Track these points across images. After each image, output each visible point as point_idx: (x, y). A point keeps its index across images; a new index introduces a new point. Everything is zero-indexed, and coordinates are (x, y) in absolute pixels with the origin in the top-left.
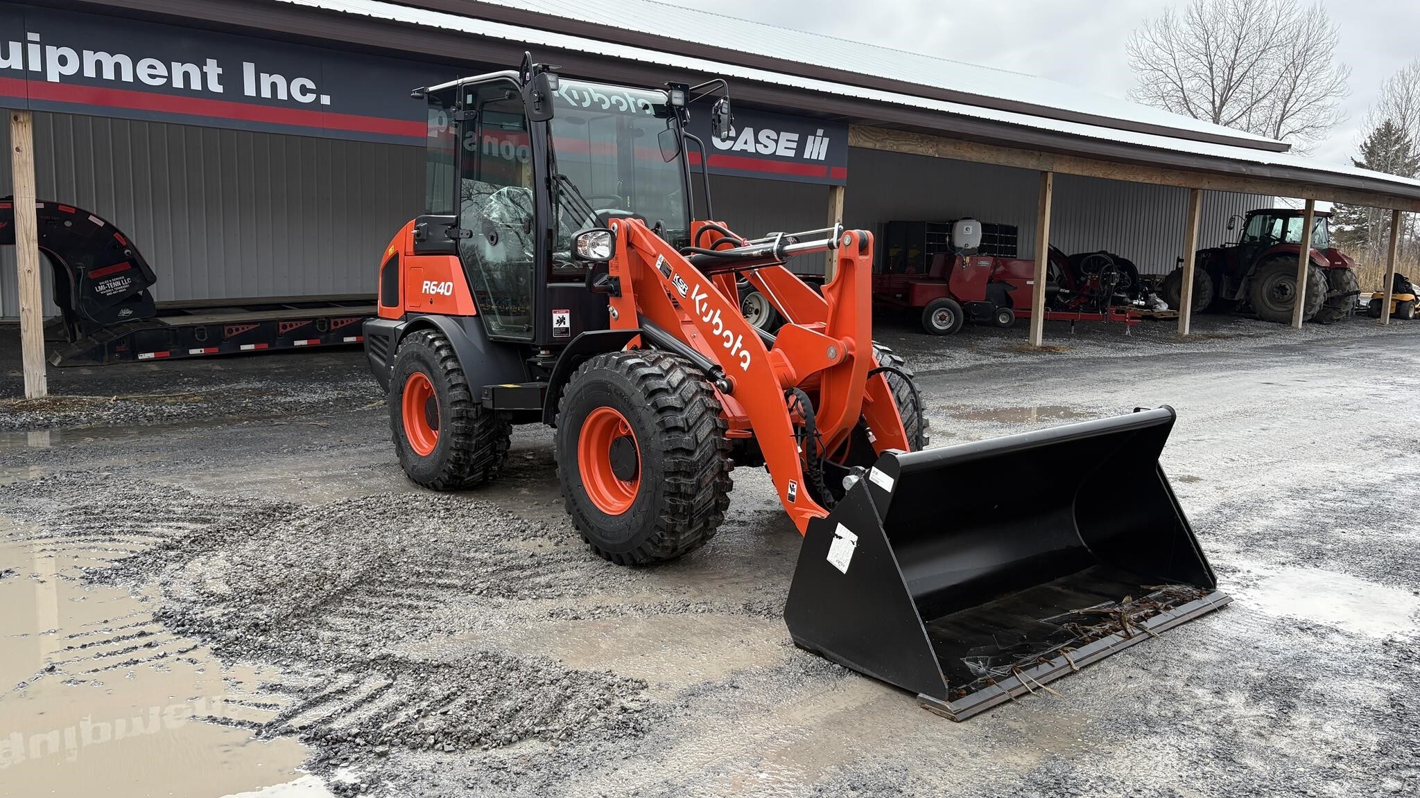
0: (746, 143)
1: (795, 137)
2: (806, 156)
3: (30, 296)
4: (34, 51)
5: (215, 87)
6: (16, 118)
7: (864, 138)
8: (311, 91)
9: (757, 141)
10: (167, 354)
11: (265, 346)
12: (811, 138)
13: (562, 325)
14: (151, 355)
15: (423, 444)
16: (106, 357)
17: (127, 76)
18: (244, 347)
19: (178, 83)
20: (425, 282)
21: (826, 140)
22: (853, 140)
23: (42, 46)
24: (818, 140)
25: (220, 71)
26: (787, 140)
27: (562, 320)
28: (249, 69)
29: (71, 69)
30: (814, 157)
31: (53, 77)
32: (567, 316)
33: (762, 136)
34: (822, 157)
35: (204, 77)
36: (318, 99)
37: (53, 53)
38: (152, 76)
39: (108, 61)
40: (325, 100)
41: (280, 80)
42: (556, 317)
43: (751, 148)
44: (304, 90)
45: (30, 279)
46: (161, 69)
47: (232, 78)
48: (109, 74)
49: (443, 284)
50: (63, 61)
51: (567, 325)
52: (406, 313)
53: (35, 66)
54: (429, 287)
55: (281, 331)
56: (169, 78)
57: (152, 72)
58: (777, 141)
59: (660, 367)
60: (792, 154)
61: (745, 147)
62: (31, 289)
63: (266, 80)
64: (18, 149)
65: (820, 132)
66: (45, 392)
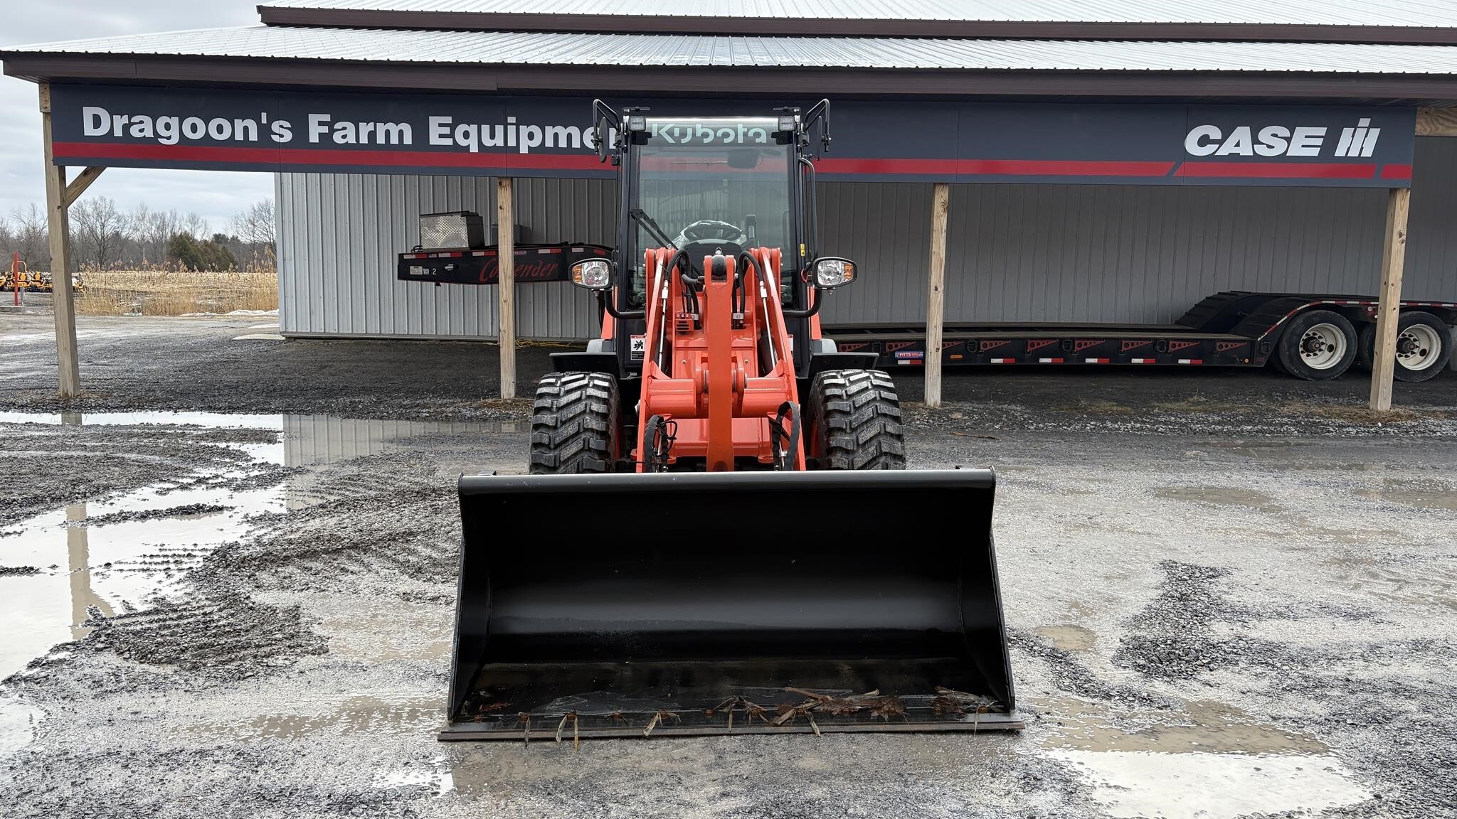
0: (1238, 145)
1: (1322, 131)
2: (1340, 152)
3: (506, 321)
4: (512, 130)
6: (500, 184)
7: (1447, 124)
9: (1255, 141)
12: (1347, 132)
17: (576, 144)
21: (1375, 133)
22: (1423, 127)
23: (517, 125)
24: (1361, 133)
26: (1306, 137)
29: (536, 143)
30: (1354, 153)
31: (524, 150)
33: (1265, 135)
34: (1368, 153)
37: (524, 130)
39: (562, 132)
43: (1246, 150)
45: (505, 307)
48: (563, 143)
50: (531, 136)
53: (512, 143)
58: (1289, 140)
60: (1315, 152)
61: (1236, 150)
62: (506, 314)
64: (501, 208)
65: (1364, 122)
66: (513, 395)
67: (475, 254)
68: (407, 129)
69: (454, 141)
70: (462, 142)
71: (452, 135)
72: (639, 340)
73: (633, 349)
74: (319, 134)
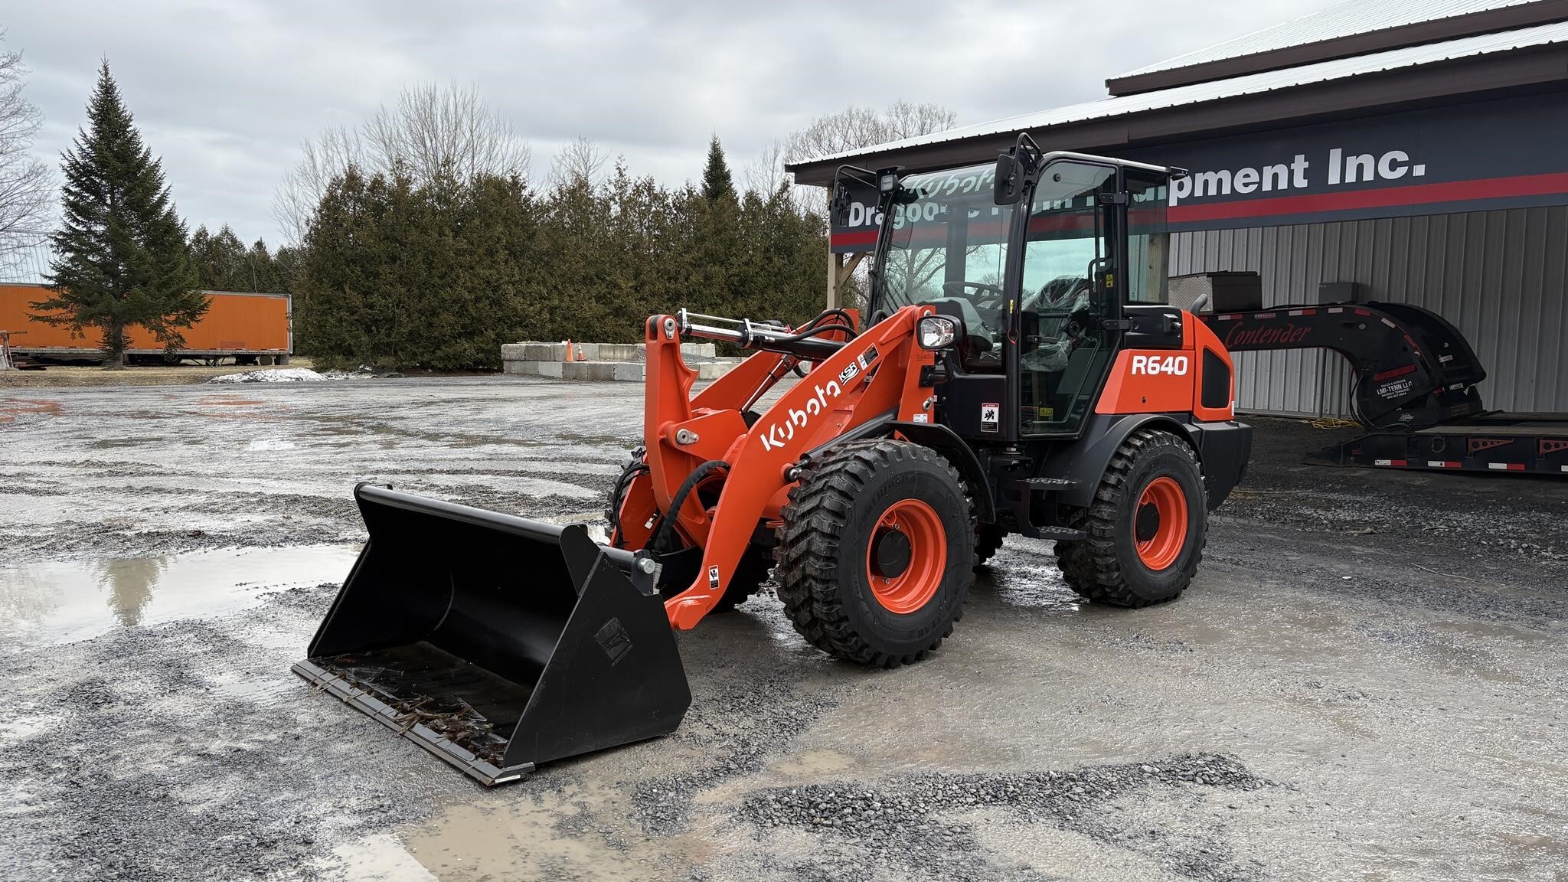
5: (1300, 182)
8: (1403, 164)
10: (1403, 463)
11: (1521, 467)
14: (1388, 462)
16: (1343, 458)
17: (1227, 190)
18: (1493, 466)
19: (1267, 187)
25: (1306, 165)
28: (1335, 155)
29: (1186, 194)
31: (1173, 202)
35: (1291, 173)
36: (1411, 171)
37: (1174, 182)
38: (1246, 185)
39: (1212, 177)
40: (1419, 170)
41: (1367, 160)
44: (1394, 165)
46: (1254, 176)
47: (1317, 171)
48: (1213, 191)
50: (1181, 187)
55: (1542, 450)
56: (1260, 183)
57: (1247, 180)
63: (1352, 162)
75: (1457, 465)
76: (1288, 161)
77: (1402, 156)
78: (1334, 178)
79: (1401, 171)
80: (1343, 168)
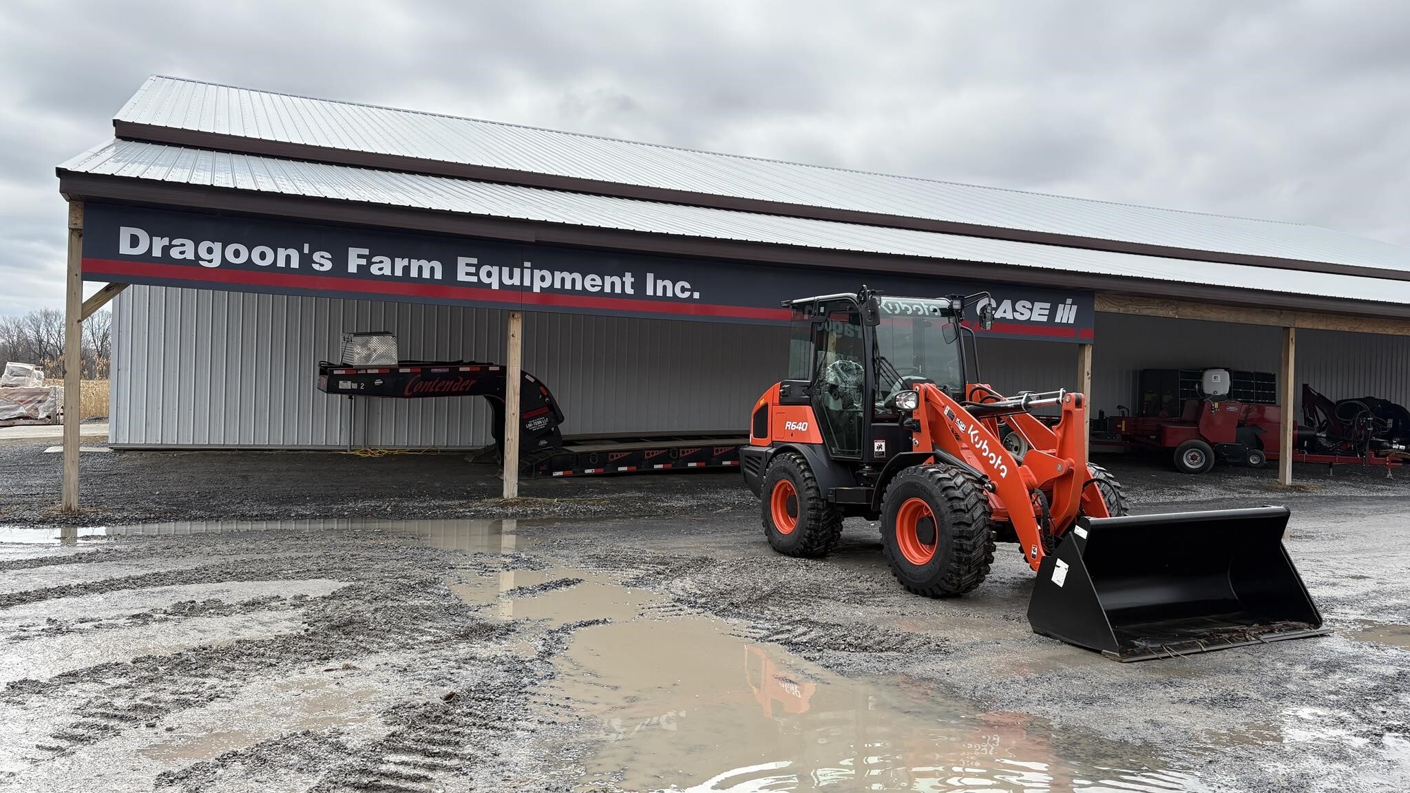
0: (1005, 312)
1: (1048, 305)
2: (1058, 320)
3: (513, 430)
4: (527, 273)
5: (629, 290)
6: (513, 316)
7: (1109, 304)
8: (688, 290)
9: (1014, 310)
10: (570, 472)
11: (634, 468)
12: (1061, 306)
13: (880, 450)
14: (561, 473)
15: (784, 527)
16: (534, 473)
17: (578, 287)
18: (620, 469)
19: (608, 289)
20: (788, 422)
21: (1075, 308)
22: (1098, 307)
23: (532, 269)
24: (1068, 307)
25: (633, 280)
26: (1041, 309)
27: (880, 447)
28: (650, 277)
29: (546, 284)
30: (1064, 321)
31: (536, 289)
32: (883, 444)
33: (1019, 306)
34: (1071, 321)
35: (623, 284)
36: (692, 295)
37: (538, 273)
38: (593, 286)
39: (568, 277)
40: (696, 295)
41: (668, 283)
42: (876, 445)
43: (1009, 316)
44: (683, 290)
45: (514, 420)
46: (598, 281)
47: (639, 285)
48: (568, 286)
49: (800, 423)
50: (543, 279)
51: (884, 450)
52: (773, 442)
53: (527, 283)
54: (790, 425)
56: (603, 286)
57: (593, 283)
58: (1031, 310)
59: (949, 474)
60: (1045, 319)
61: (1004, 315)
62: (514, 425)
63: (660, 284)
64: (513, 336)
65: (1069, 301)
66: (516, 495)
67: (401, 371)
68: (438, 266)
69: (479, 279)
70: (485, 280)
71: (477, 274)
72: (879, 444)
73: (876, 450)
74: (358, 265)
75: (601, 471)
76: (622, 276)
77: (687, 286)
78: (650, 292)
79: (687, 294)
80: (655, 286)
